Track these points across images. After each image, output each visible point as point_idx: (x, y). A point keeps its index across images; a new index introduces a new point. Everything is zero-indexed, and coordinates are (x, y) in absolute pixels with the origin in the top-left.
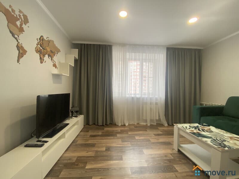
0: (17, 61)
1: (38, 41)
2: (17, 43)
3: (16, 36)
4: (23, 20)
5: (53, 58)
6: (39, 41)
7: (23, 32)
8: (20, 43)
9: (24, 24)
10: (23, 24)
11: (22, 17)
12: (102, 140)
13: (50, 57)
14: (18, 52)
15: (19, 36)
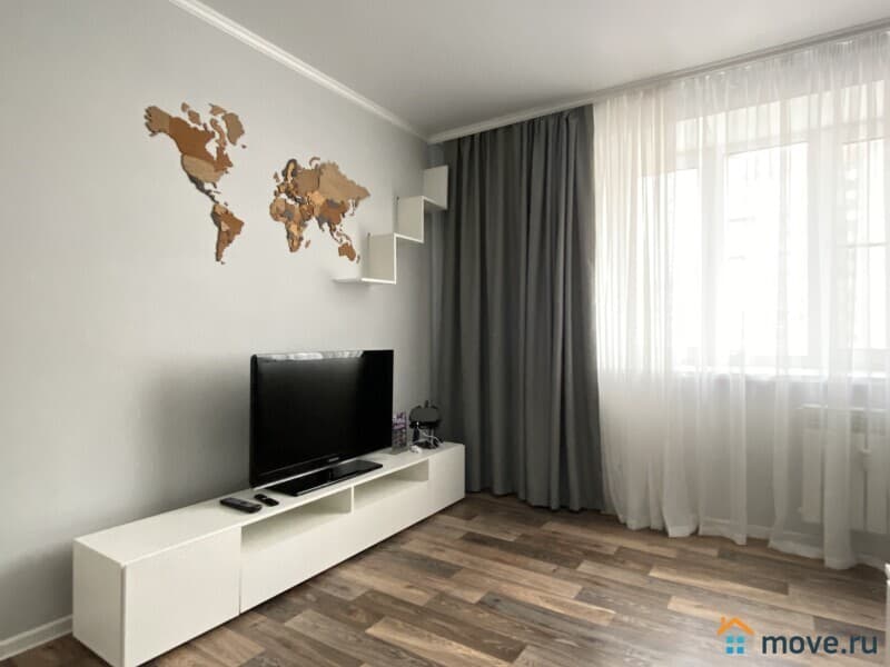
0: (214, 256)
1: (278, 181)
2: (211, 204)
3: (208, 186)
4: (225, 130)
5: (338, 227)
6: (282, 179)
7: (229, 169)
8: (222, 203)
9: (228, 142)
10: (225, 144)
11: (222, 125)
12: (498, 564)
13: (326, 226)
14: (216, 229)
15: (218, 184)
